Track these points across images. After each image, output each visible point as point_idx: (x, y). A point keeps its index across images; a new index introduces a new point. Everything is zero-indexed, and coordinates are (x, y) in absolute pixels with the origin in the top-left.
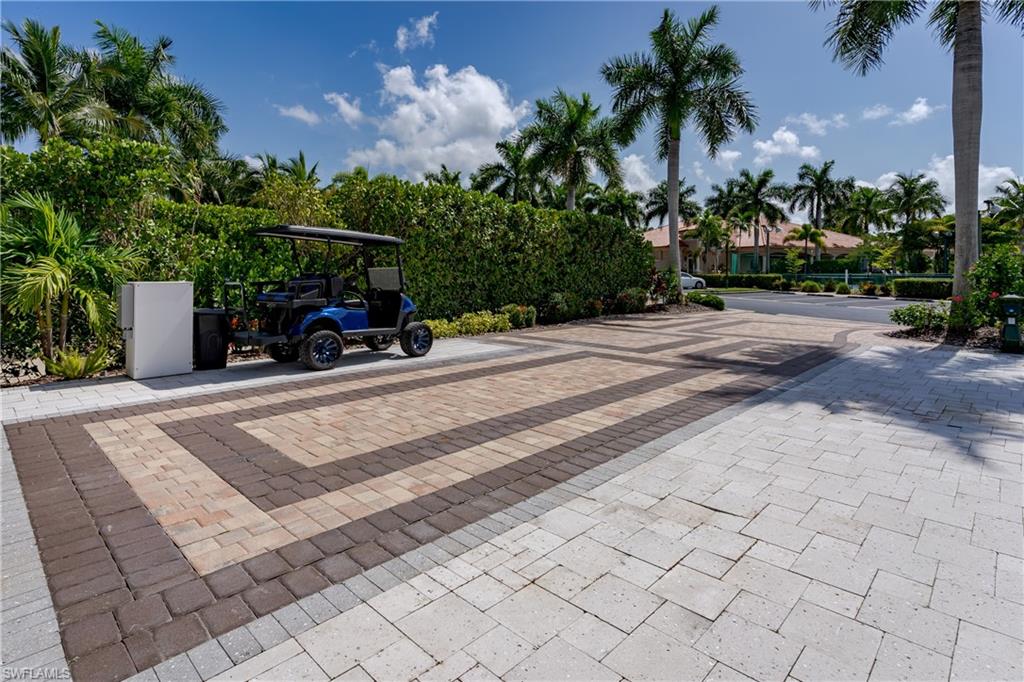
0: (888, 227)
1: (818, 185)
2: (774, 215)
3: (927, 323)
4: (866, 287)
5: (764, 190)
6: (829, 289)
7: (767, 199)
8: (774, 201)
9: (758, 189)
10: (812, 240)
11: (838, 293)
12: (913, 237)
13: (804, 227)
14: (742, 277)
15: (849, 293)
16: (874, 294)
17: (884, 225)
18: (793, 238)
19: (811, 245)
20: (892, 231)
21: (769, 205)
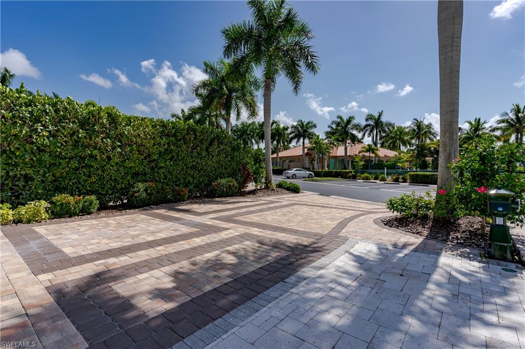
0: (410, 147)
1: (376, 124)
2: (354, 139)
3: (415, 212)
4: (394, 177)
5: (349, 126)
6: (376, 178)
7: (351, 131)
8: (354, 132)
9: (346, 126)
10: (373, 153)
11: (380, 181)
12: (422, 151)
13: (369, 145)
14: (333, 172)
15: (386, 181)
16: (398, 181)
17: (408, 146)
18: (363, 151)
19: (372, 155)
20: (412, 148)
21: (352, 134)
